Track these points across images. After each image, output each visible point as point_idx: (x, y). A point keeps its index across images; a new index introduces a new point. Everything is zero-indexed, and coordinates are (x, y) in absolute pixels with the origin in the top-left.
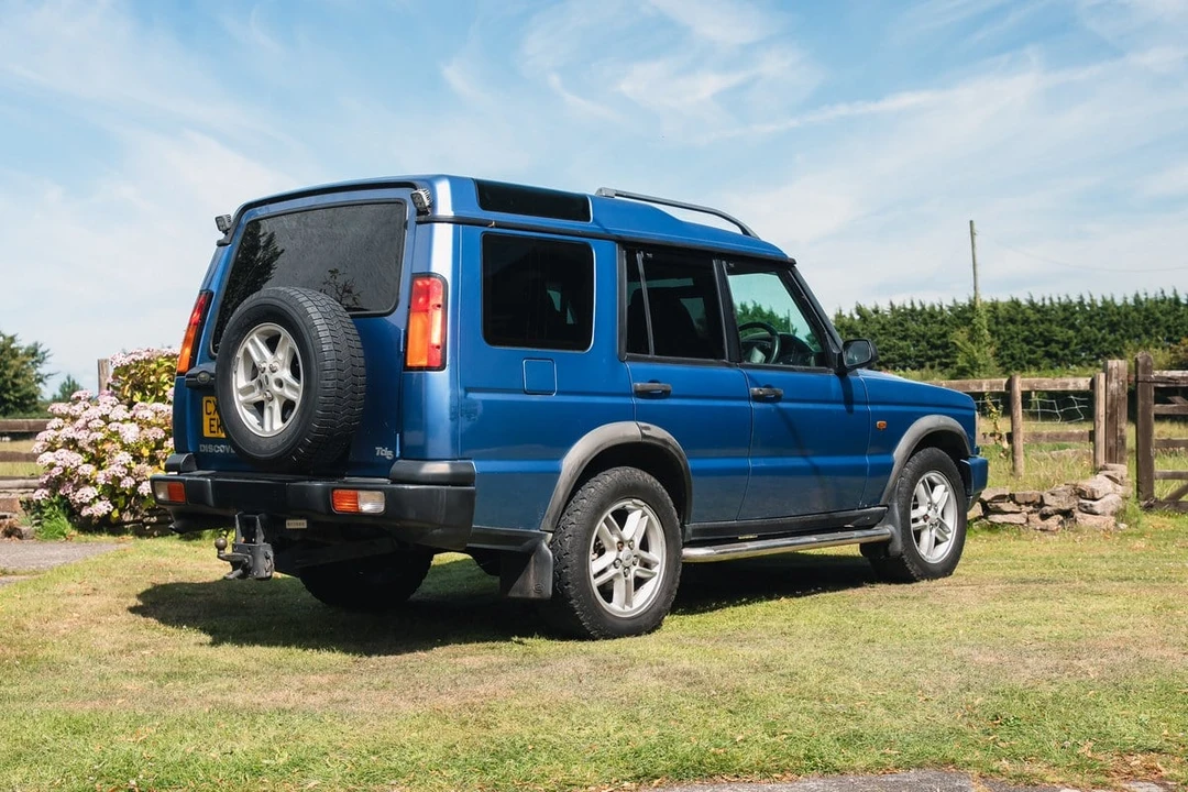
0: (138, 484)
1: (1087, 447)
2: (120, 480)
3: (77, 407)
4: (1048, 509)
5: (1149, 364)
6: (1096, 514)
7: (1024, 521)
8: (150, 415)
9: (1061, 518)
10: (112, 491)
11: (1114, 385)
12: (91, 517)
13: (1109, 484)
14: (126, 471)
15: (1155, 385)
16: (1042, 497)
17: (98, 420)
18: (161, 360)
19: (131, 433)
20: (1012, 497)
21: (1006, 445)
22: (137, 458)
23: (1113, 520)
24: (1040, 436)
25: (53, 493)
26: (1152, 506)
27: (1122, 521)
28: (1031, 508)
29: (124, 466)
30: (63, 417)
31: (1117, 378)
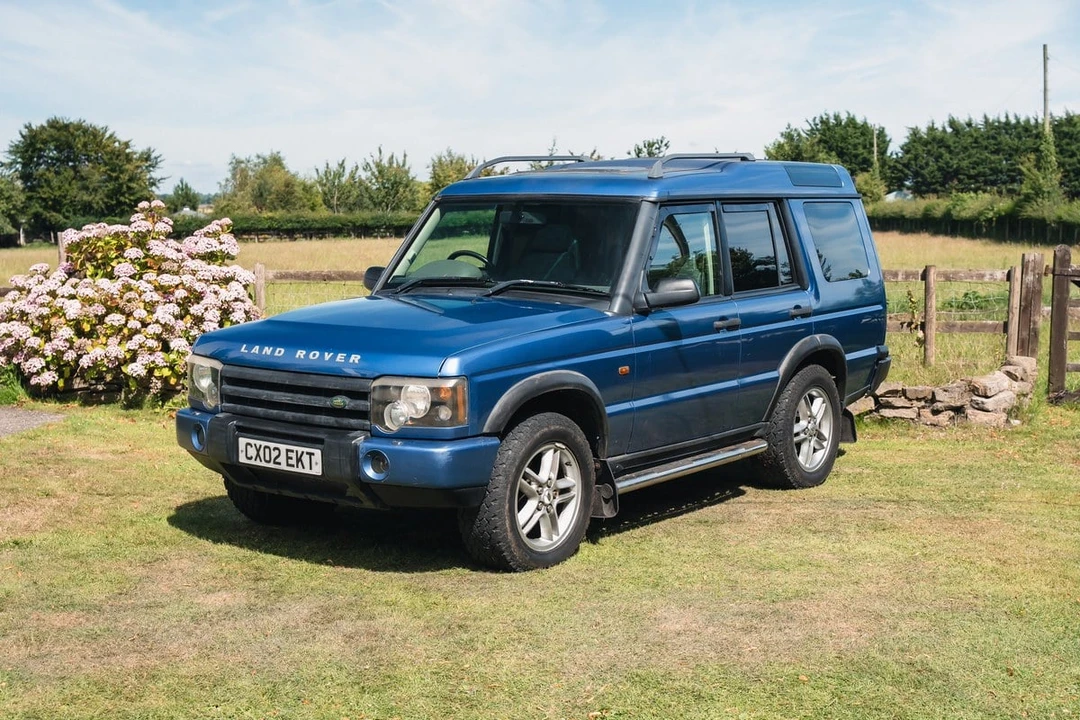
0: (80, 356)
1: (999, 338)
2: (63, 353)
3: (31, 281)
4: (939, 405)
5: (1067, 257)
6: (988, 411)
7: (914, 416)
8: (90, 292)
9: (952, 414)
10: (57, 362)
11: (1030, 278)
12: (38, 385)
13: (1006, 381)
14: (68, 345)
15: (1073, 278)
16: (933, 393)
17: (45, 296)
18: (107, 238)
19: (73, 309)
20: (904, 392)
21: (920, 334)
22: (80, 333)
23: (1004, 416)
24: (954, 326)
25: (9, 362)
26: (1061, 398)
27: (1016, 417)
28: (923, 403)
29: (66, 340)
30: (20, 289)
31: (1033, 270)
